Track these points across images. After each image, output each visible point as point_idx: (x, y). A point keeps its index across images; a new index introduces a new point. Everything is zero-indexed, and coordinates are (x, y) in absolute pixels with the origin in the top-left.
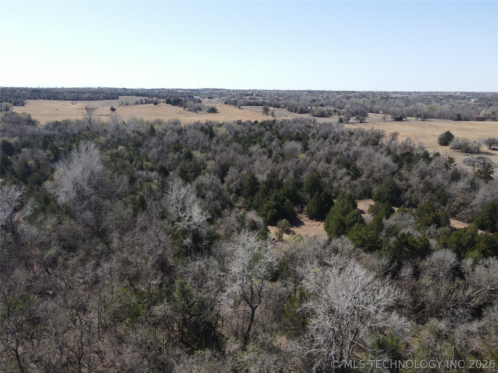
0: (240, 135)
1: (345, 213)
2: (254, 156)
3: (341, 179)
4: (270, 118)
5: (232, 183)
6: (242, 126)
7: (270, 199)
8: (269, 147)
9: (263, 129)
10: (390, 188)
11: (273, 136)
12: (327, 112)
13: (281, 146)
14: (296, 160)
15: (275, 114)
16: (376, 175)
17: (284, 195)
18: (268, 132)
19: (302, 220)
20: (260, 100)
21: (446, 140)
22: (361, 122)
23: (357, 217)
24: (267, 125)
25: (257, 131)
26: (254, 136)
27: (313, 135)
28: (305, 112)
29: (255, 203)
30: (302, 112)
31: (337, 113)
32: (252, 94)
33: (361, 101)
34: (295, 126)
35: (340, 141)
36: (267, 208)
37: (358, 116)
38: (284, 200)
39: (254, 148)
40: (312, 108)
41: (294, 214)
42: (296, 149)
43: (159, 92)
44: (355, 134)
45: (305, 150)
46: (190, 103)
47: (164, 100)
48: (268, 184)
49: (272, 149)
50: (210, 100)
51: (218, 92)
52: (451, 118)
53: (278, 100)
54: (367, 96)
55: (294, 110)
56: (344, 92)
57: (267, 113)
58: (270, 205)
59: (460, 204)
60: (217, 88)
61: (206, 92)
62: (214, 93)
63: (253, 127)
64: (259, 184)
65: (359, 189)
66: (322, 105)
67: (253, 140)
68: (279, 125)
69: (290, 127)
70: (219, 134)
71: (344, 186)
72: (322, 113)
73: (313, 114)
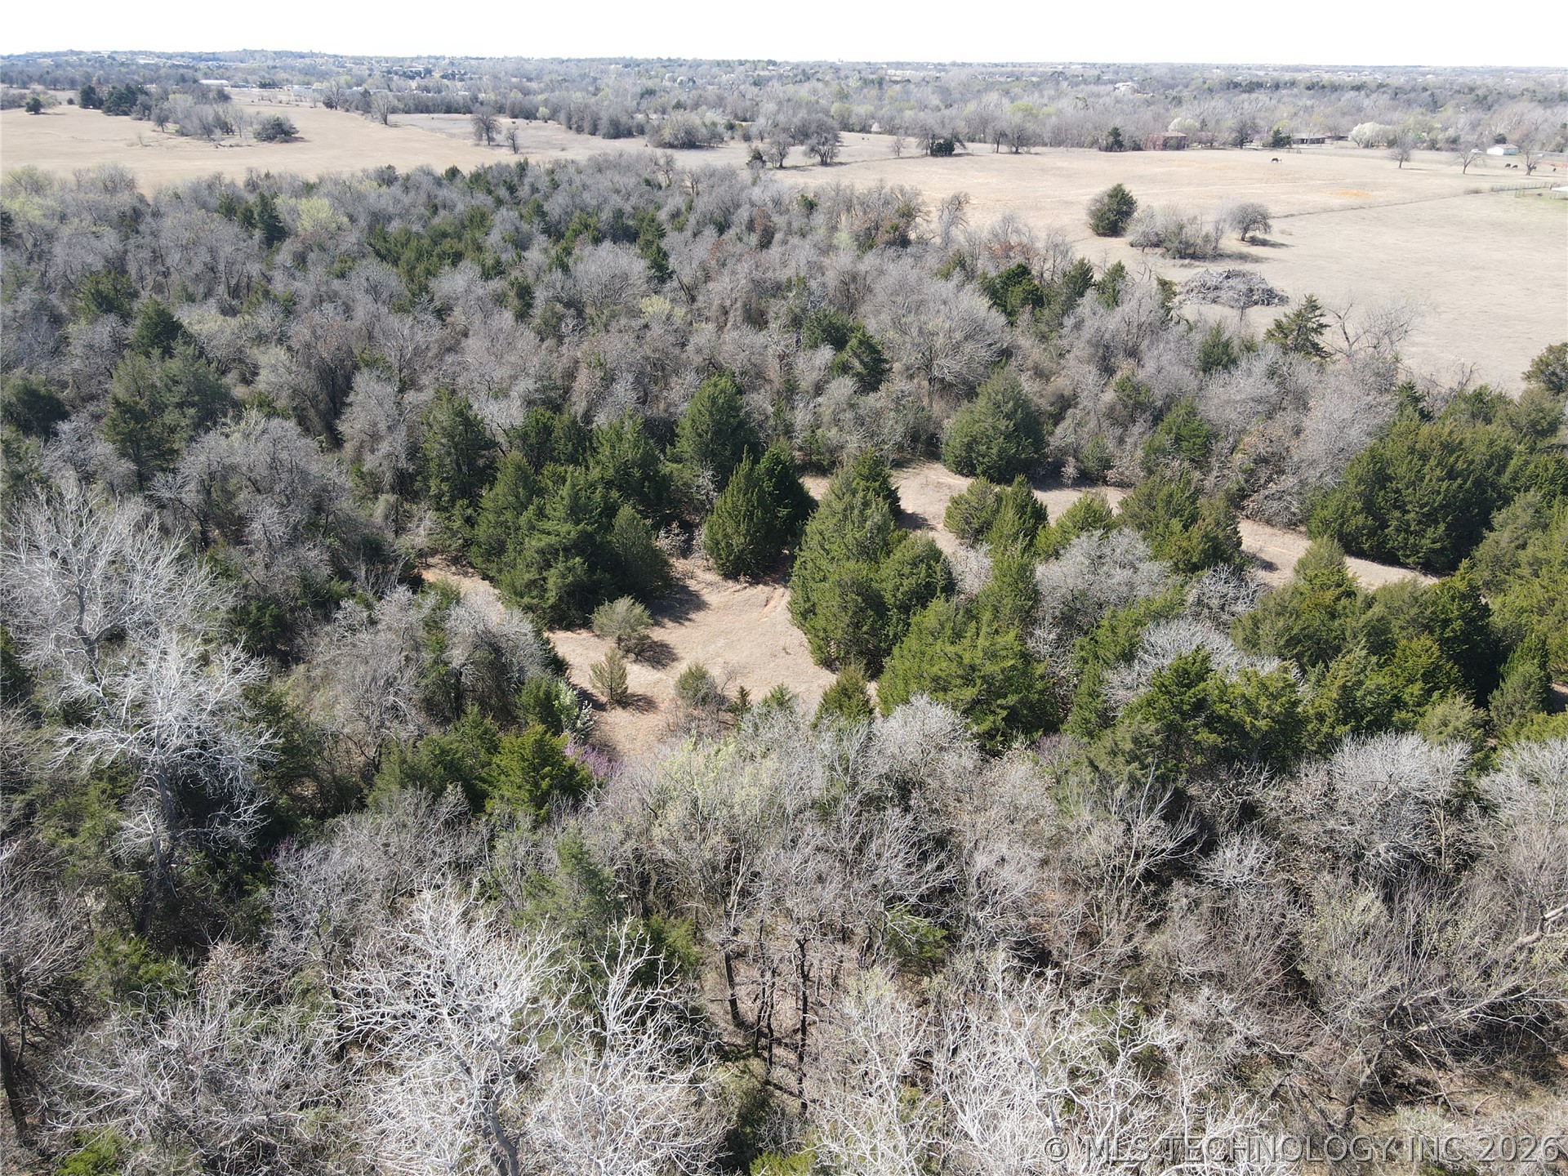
0: (395, 227)
1: (874, 550)
2: (458, 316)
3: (819, 389)
4: (506, 157)
5: (372, 451)
6: (396, 189)
7: (548, 510)
8: (515, 274)
9: (482, 199)
10: (1008, 417)
11: (525, 227)
12: (704, 130)
13: (565, 269)
14: (636, 323)
15: (519, 141)
16: (948, 367)
17: (609, 485)
18: (503, 211)
19: (692, 585)
20: (459, 91)
21: (1112, 218)
22: (824, 163)
23: (929, 567)
24: (497, 185)
25: (460, 207)
26: (450, 230)
27: (675, 215)
28: (629, 134)
29: (483, 531)
30: (618, 131)
31: (738, 134)
32: (429, 72)
33: (804, 91)
34: (604, 182)
35: (778, 236)
36: (541, 552)
37: (813, 141)
38: (611, 511)
39: (455, 282)
40: (648, 117)
41: (659, 563)
42: (625, 277)
43: (58, 66)
44: (824, 205)
45: (662, 280)
46: (180, 101)
47: (71, 94)
48: (533, 440)
49: (531, 280)
50: (266, 93)
51: (299, 63)
52: (1094, 144)
53: (526, 92)
54: (819, 76)
55: (587, 125)
56: (741, 63)
57: (490, 139)
58: (553, 539)
59: (1255, 462)
60: (295, 49)
61: (250, 64)
62: (284, 68)
63: (444, 193)
64: (492, 444)
65: (893, 429)
66: (681, 107)
67: (446, 245)
68: (544, 183)
69: (585, 187)
70: (305, 225)
71: (836, 421)
72: (688, 133)
73: (656, 137)
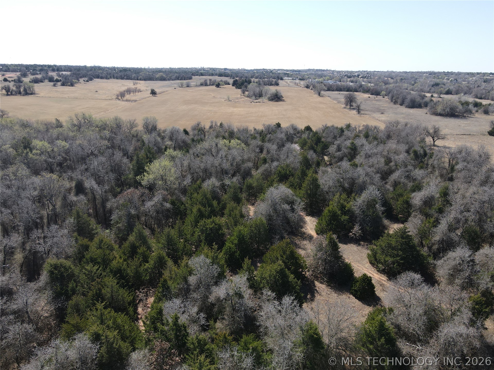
28: (419, 106)
30: (414, 105)
40: (432, 96)
46: (251, 85)
55: (399, 101)
56: (478, 73)
57: (351, 106)
66: (449, 92)
72: (451, 109)
73: (433, 110)
